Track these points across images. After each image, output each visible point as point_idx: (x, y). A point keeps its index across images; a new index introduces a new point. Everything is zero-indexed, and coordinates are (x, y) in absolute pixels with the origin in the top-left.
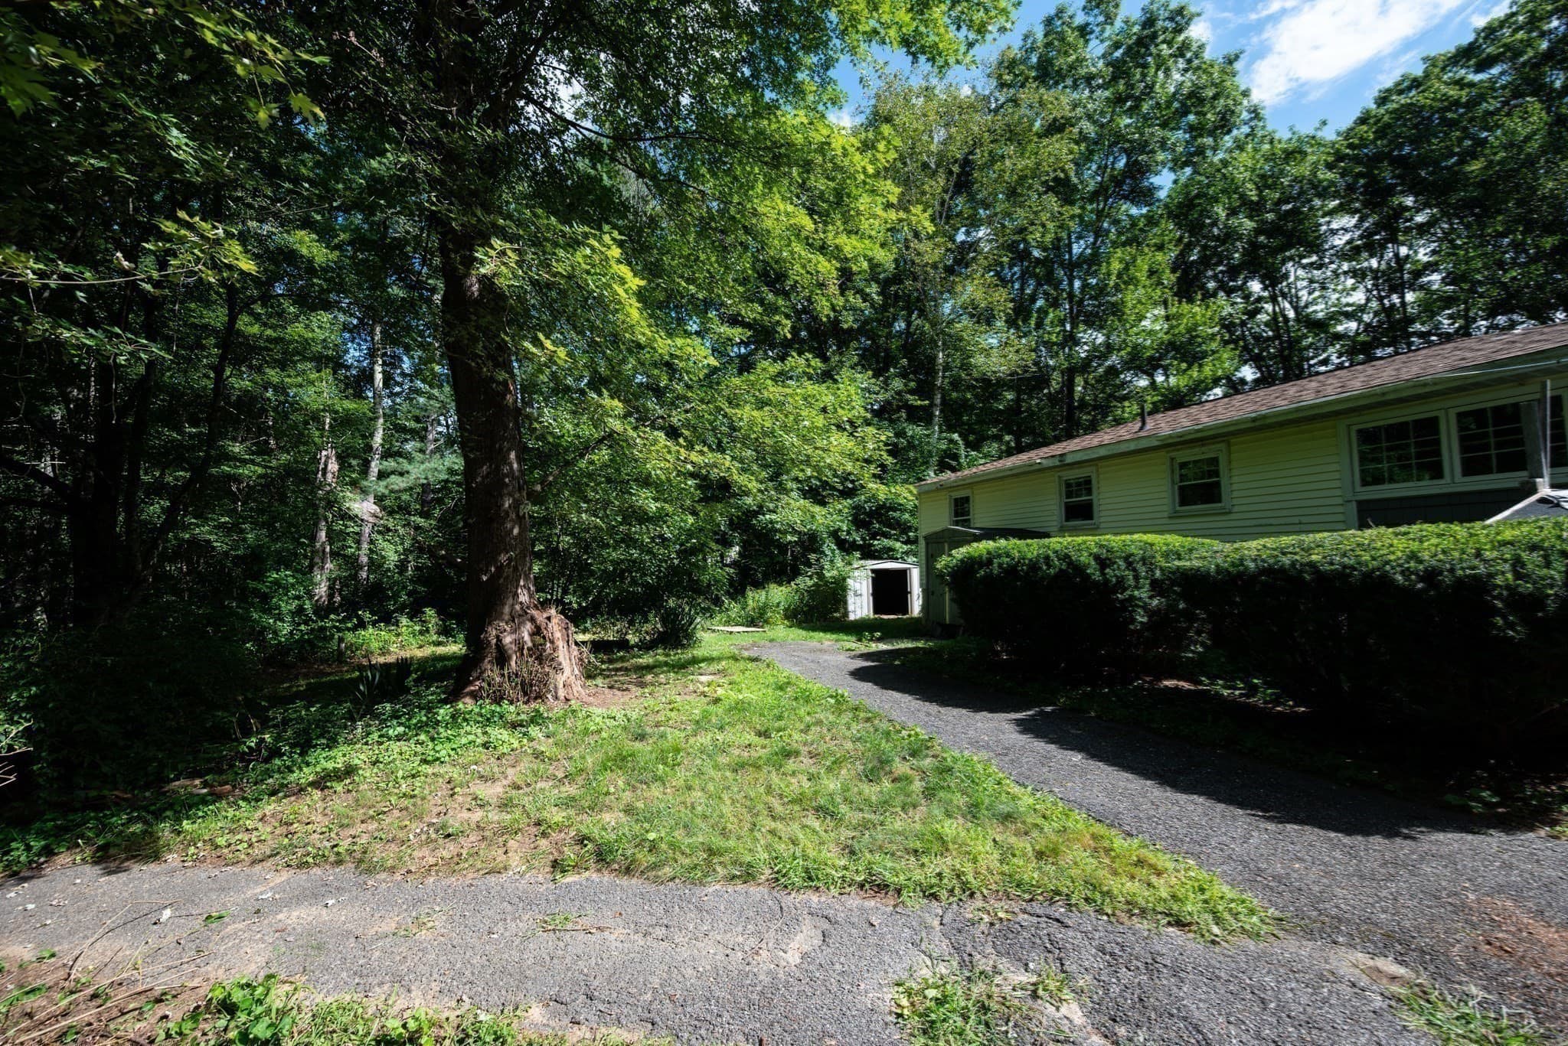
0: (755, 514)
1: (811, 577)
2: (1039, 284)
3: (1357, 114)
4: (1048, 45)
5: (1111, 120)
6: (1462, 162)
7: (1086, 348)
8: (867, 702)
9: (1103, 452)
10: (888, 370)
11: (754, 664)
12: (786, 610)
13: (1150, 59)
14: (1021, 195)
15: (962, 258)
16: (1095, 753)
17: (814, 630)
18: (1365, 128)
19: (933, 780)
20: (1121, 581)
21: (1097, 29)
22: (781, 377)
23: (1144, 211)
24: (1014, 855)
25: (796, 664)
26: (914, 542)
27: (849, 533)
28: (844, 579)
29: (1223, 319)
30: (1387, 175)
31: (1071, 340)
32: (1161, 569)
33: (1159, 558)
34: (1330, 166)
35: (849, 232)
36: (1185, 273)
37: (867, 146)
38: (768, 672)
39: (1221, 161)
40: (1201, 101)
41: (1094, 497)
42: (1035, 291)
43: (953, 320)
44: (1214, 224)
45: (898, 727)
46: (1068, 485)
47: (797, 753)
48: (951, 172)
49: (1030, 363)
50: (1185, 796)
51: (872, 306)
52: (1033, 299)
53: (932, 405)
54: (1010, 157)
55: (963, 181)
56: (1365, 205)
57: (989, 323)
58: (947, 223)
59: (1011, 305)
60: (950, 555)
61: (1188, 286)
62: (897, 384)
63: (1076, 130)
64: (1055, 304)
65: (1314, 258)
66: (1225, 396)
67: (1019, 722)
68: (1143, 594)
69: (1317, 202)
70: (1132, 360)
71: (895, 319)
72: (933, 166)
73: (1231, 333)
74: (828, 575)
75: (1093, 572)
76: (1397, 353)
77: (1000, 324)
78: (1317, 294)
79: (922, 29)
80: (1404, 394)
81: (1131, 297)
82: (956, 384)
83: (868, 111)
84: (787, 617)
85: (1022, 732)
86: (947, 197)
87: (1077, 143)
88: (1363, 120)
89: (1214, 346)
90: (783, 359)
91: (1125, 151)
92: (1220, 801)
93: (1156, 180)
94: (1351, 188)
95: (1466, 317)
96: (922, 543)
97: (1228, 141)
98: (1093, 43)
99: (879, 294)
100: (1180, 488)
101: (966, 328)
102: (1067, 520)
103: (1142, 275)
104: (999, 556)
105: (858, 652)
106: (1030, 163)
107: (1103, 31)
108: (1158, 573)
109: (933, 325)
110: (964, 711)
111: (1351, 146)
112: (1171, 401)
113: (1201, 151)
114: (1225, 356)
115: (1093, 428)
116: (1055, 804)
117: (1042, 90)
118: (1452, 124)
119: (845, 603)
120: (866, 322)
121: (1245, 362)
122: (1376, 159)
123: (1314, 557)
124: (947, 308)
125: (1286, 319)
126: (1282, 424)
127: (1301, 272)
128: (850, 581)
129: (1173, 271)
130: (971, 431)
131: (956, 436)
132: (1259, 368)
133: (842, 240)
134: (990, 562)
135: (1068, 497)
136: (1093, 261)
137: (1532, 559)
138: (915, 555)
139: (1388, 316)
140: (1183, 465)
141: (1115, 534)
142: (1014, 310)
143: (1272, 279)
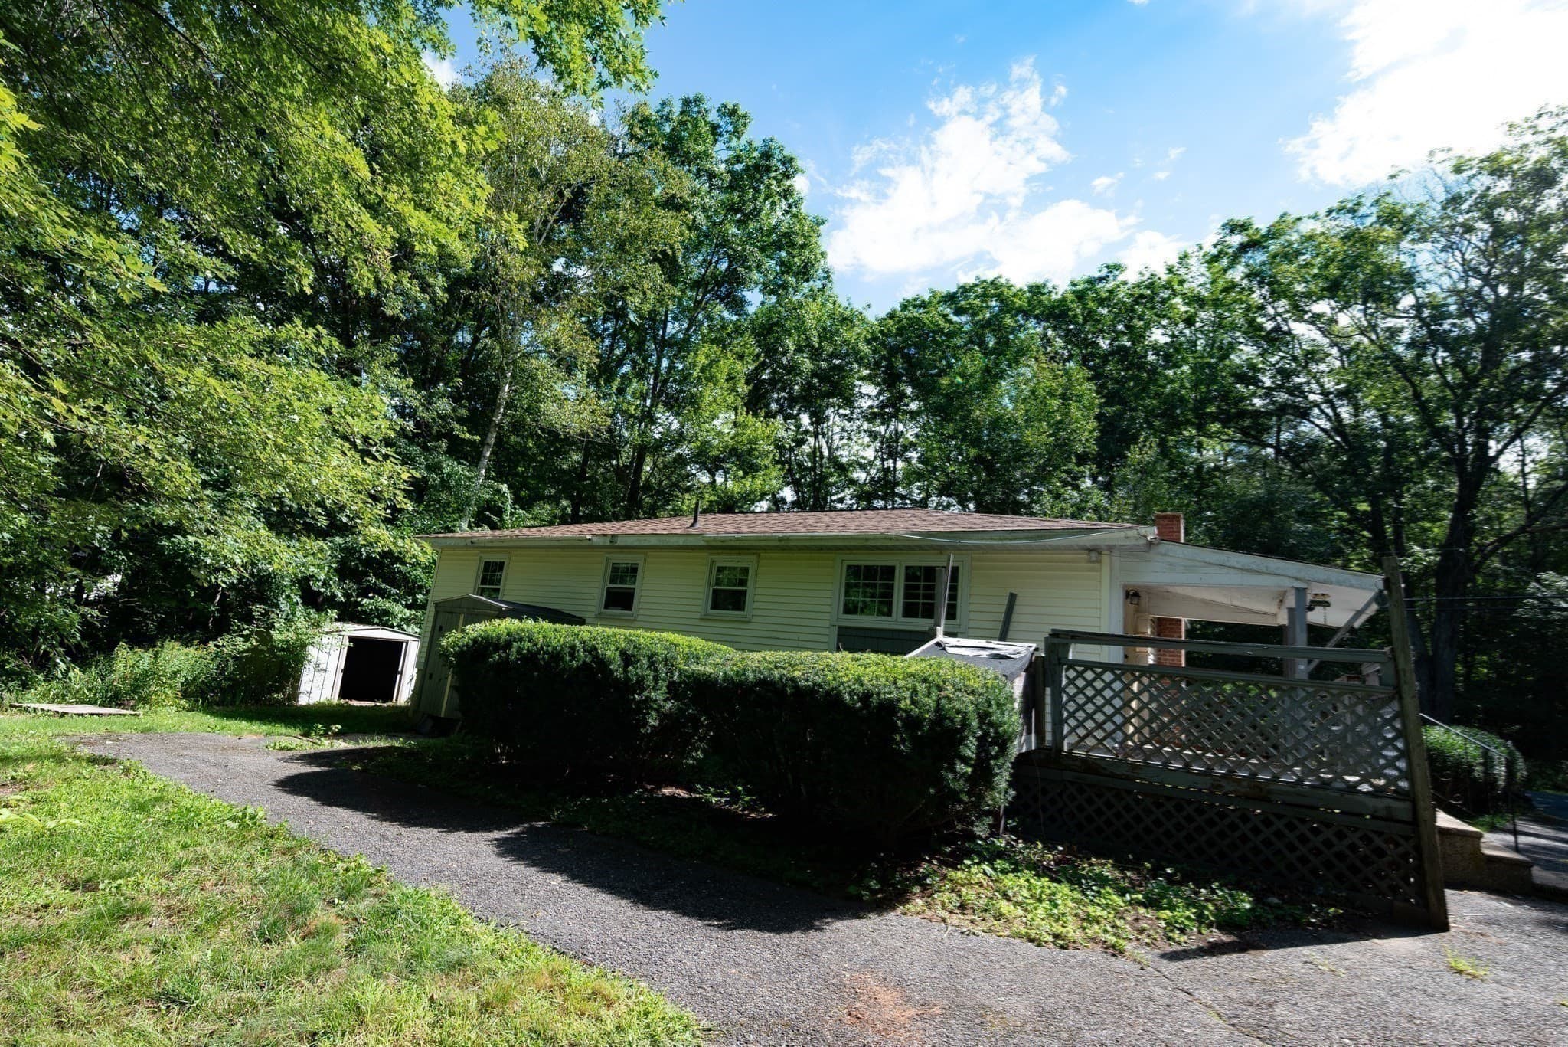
0: (171, 532)
1: (247, 638)
2: (629, 349)
3: (888, 310)
4: (682, 123)
5: (721, 223)
6: (939, 375)
7: (661, 429)
8: (292, 824)
9: (653, 542)
10: (435, 385)
11: (97, 769)
12: (187, 683)
13: (762, 187)
14: (627, 252)
15: (555, 290)
16: (578, 873)
17: (231, 716)
18: (891, 322)
19: (366, 928)
20: (641, 680)
21: (726, 136)
22: (268, 348)
23: (735, 318)
24: (452, 1014)
25: (183, 768)
26: (423, 607)
27: (325, 584)
28: (304, 646)
29: (777, 440)
30: (899, 364)
31: (648, 417)
32: (680, 672)
33: (680, 660)
34: (868, 342)
35: (418, 206)
36: (756, 389)
37: (462, 120)
38: (124, 780)
39: (799, 302)
40: (793, 244)
41: (637, 586)
42: (624, 354)
43: (530, 354)
44: (784, 354)
45: (333, 859)
46: (615, 569)
47: (143, 911)
48: (561, 194)
49: (603, 429)
50: (654, 913)
51: (433, 301)
52: (620, 363)
53: (483, 443)
54: (625, 210)
55: (572, 209)
56: (884, 381)
57: (569, 371)
58: (545, 245)
59: (597, 361)
60: (463, 631)
61: (755, 402)
62: (444, 405)
63: (690, 216)
64: (641, 375)
65: (847, 411)
66: (769, 511)
67: (500, 843)
68: (658, 696)
69: (856, 366)
70: (699, 455)
71: (459, 327)
72: (543, 176)
73: (782, 455)
74: (276, 636)
75: (617, 668)
76: (885, 508)
77: (581, 376)
78: (845, 441)
79: (556, 36)
80: (879, 543)
81: (709, 394)
82: (517, 426)
83: (480, 78)
84: (185, 694)
85: (501, 855)
86: (552, 218)
87: (689, 228)
88: (892, 316)
89: (767, 462)
90: (278, 322)
91: (729, 257)
92: (684, 914)
93: (748, 295)
94: (877, 364)
95: (927, 491)
96: (431, 610)
97: (806, 287)
98: (720, 145)
99: (445, 290)
100: (715, 591)
101: (543, 368)
102: (606, 607)
103: (722, 377)
104: (521, 639)
105: (298, 752)
106: (644, 225)
107: (730, 140)
108: (676, 674)
109: (505, 350)
110: (434, 832)
111: (881, 332)
112: (725, 504)
113: (785, 286)
114: (774, 474)
115: (652, 514)
116: (518, 940)
117: (669, 163)
118: (939, 344)
119: (297, 680)
120: (418, 318)
121: (788, 484)
122: (894, 351)
123: (797, 674)
124: (525, 338)
125: (822, 457)
126: (800, 549)
127: (837, 419)
128: (312, 651)
129: (747, 383)
130: (525, 484)
131: (504, 487)
132: (797, 492)
133: (407, 209)
134: (508, 645)
135: (612, 582)
136: (681, 347)
137: (922, 688)
138: (419, 624)
139: (885, 475)
140: (720, 570)
141: (647, 629)
142: (599, 366)
143: (818, 418)
